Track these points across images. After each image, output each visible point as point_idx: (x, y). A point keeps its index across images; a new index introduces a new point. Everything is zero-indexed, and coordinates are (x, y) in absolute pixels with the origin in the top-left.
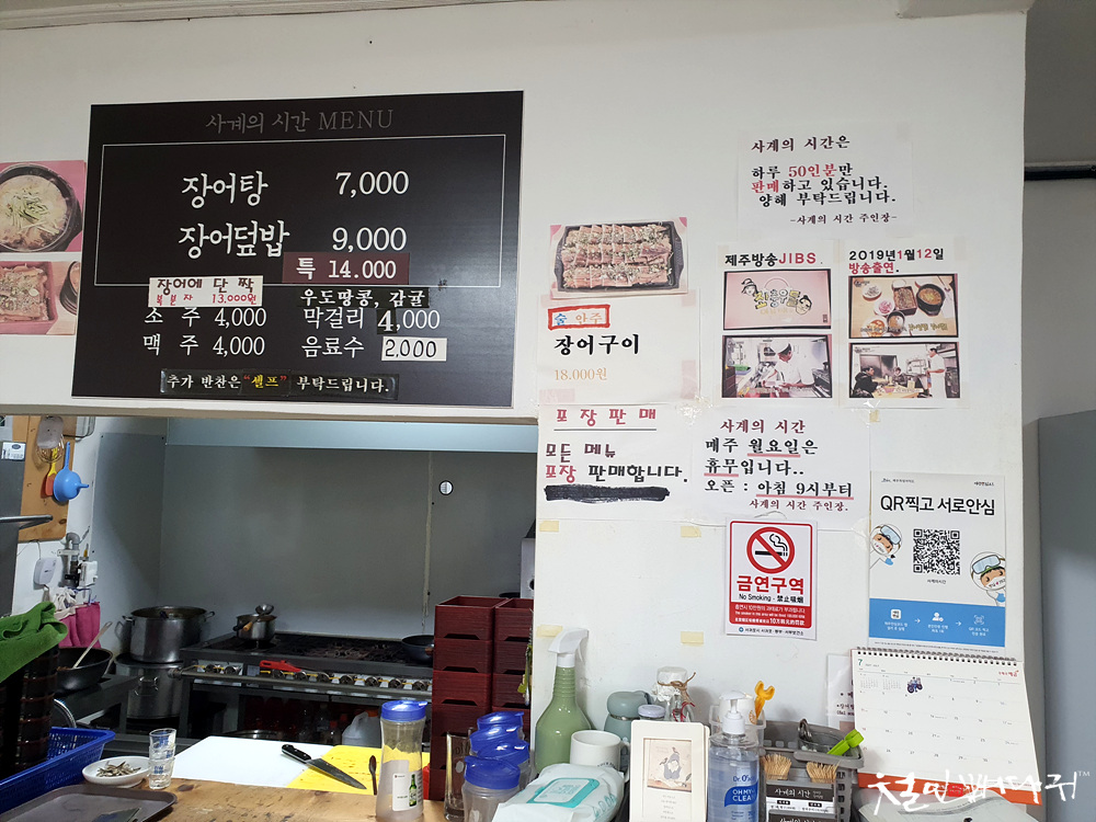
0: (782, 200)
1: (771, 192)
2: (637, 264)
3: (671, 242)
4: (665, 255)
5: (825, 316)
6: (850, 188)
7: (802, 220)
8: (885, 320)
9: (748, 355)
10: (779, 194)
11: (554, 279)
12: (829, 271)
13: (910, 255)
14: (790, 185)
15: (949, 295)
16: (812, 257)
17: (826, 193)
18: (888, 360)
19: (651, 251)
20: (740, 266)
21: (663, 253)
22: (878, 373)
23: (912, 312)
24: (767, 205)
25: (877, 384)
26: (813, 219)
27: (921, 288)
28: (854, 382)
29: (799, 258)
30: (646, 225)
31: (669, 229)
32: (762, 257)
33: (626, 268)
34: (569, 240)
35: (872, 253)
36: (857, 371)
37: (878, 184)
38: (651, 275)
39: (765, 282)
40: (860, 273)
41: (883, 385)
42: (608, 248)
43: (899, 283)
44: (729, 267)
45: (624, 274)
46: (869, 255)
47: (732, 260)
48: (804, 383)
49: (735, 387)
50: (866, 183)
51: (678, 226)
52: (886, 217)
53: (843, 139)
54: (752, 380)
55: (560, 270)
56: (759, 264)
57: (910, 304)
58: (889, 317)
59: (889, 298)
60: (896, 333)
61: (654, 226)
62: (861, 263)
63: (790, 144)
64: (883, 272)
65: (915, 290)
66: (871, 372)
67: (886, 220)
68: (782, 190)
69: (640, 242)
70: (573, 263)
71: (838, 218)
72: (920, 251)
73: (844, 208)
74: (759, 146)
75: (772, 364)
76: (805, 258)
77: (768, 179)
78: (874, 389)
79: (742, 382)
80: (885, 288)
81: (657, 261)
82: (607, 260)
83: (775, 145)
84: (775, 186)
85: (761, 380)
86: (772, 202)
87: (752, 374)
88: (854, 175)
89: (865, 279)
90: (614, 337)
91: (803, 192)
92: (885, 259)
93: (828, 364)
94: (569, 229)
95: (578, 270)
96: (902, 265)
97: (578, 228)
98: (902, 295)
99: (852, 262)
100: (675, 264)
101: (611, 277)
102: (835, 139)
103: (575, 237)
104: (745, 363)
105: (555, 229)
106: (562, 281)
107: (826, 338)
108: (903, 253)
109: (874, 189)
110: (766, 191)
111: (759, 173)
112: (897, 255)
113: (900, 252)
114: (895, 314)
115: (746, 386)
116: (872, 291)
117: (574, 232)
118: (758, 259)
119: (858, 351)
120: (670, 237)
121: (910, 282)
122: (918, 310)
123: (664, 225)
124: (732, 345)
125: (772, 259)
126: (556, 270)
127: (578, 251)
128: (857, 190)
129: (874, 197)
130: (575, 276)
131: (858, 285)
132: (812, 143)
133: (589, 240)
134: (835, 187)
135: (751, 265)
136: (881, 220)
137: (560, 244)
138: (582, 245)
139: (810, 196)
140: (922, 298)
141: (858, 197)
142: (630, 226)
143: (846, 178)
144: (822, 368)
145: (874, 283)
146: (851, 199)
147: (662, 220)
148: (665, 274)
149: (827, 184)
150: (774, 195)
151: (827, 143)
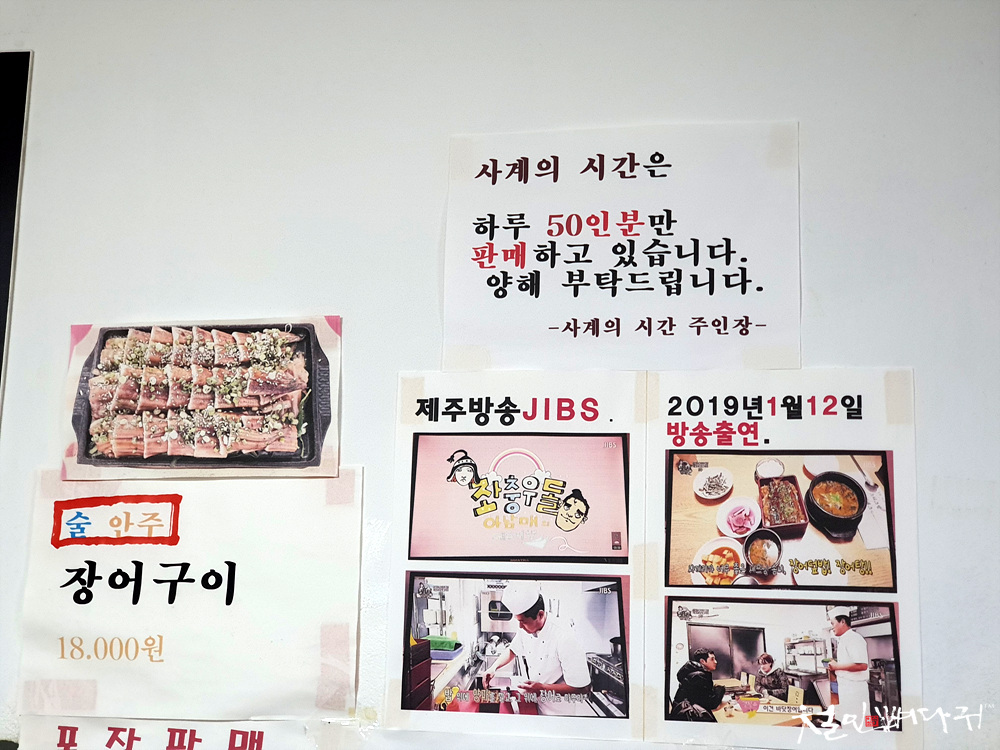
0: (532, 284)
1: (510, 266)
2: (238, 411)
3: (308, 368)
4: (295, 395)
5: (616, 536)
6: (672, 262)
7: (573, 327)
8: (739, 548)
9: (456, 615)
10: (526, 271)
11: (70, 437)
12: (625, 437)
13: (794, 409)
14: (548, 254)
15: (875, 498)
16: (591, 409)
17: (624, 272)
18: (747, 638)
19: (268, 385)
20: (444, 423)
21: (292, 389)
22: (726, 666)
23: (796, 533)
24: (501, 294)
25: (723, 691)
26: (594, 326)
27: (816, 481)
28: (675, 685)
29: (565, 408)
30: (260, 329)
31: (305, 339)
32: (489, 405)
33: (217, 418)
34: (107, 355)
35: (714, 401)
36: (680, 659)
37: (728, 253)
38: (266, 435)
39: (495, 458)
40: (690, 443)
41: (735, 693)
42: (184, 374)
43: (771, 468)
44: (424, 424)
45: (212, 432)
46: (708, 407)
47: (429, 408)
48: (570, 682)
49: (428, 686)
50: (704, 252)
51: (323, 334)
52: (744, 325)
53: (657, 158)
54: (463, 672)
55: (83, 418)
56: (482, 418)
57: (793, 514)
58: (748, 543)
59: (748, 500)
60: (763, 577)
61: (275, 332)
62: (692, 422)
63: (551, 167)
64: (737, 442)
65: (804, 484)
66: (711, 662)
67: (744, 332)
68: (532, 264)
69: (247, 364)
70: (112, 406)
71: (646, 325)
72: (812, 400)
73: (658, 304)
74: (491, 172)
75: (505, 638)
76: (578, 409)
77: (504, 240)
78: (717, 703)
79: (444, 676)
80: (740, 476)
81: (278, 407)
82: (179, 401)
83: (521, 169)
84: (518, 254)
85: (482, 673)
86: (512, 289)
87: (463, 659)
88: (681, 235)
89: (700, 458)
90: (185, 567)
91: (575, 268)
92: (742, 415)
93: (621, 641)
94: (107, 335)
95: (120, 420)
96: (775, 429)
97: (123, 333)
98: (776, 494)
99: (674, 420)
100: (314, 415)
101: (185, 437)
102: (643, 159)
103: (117, 350)
104: (451, 634)
105: (79, 332)
106: (87, 442)
107: (618, 585)
108: (779, 402)
109: (719, 265)
110: (501, 265)
111: (487, 226)
112: (766, 407)
113: (772, 401)
114: (761, 534)
115: (450, 685)
116: (714, 484)
117: (118, 340)
118: (480, 408)
119: (684, 615)
120: (308, 356)
121: (792, 466)
122: (810, 530)
123: (297, 330)
124: (426, 593)
125: (508, 410)
126: (76, 420)
127: (123, 380)
128: (686, 266)
129: (719, 281)
130: (114, 434)
131: (685, 470)
132: (596, 166)
133: (148, 356)
134: (642, 259)
135: (467, 422)
136: (733, 331)
137: (89, 364)
138: (132, 368)
139: (590, 278)
140: (818, 501)
141: (686, 282)
142: (229, 330)
143: (663, 240)
144: (608, 649)
145: (718, 466)
146: (673, 285)
147: (293, 318)
148: (294, 435)
149: (624, 253)
150: (516, 273)
151: (626, 167)
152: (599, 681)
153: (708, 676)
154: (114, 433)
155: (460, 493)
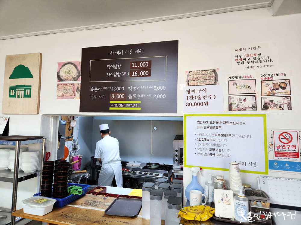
0: (243, 63)
2: (206, 79)
3: (215, 74)
4: (214, 77)
5: (255, 91)
6: (261, 59)
7: (248, 67)
8: (271, 91)
9: (235, 100)
10: (242, 61)
11: (187, 84)
12: (255, 80)
13: (277, 75)
14: (245, 59)
15: (288, 84)
16: (251, 77)
17: (255, 61)
18: (272, 101)
19: (210, 76)
20: (232, 79)
21: (213, 77)
22: (269, 104)
23: (278, 89)
24: (239, 64)
25: (269, 107)
26: (251, 67)
27: (280, 83)
28: (263, 107)
29: (248, 77)
30: (209, 70)
31: (214, 71)
32: (238, 77)
33: (204, 80)
34: (190, 74)
35: (267, 75)
36: (263, 104)
37: (268, 58)
38: (210, 82)
39: (239, 83)
40: (264, 80)
41: (270, 107)
42: (199, 76)
43: (274, 82)
44: (230, 79)
45: (203, 82)
46: (266, 75)
47: (230, 78)
48: (250, 107)
49: (232, 108)
50: (265, 58)
51: (216, 70)
52: (271, 66)
53: (259, 47)
54: (236, 106)
56: (237, 78)
57: (278, 87)
58: (272, 91)
59: (272, 86)
60: (274, 94)
61: (210, 70)
62: (264, 77)
63: (245, 49)
64: (270, 79)
65: (279, 84)
66: (267, 104)
67: (271, 67)
69: (207, 74)
70: (191, 80)
71: (258, 67)
72: (280, 74)
73: (259, 64)
74: (237, 50)
75: (241, 102)
76: (249, 77)
77: (239, 58)
78: (268, 108)
79: (234, 107)
80: (271, 83)
81: (211, 79)
82: (199, 79)
83: (241, 50)
84: (241, 59)
85: (238, 106)
86: (240, 64)
88: (262, 56)
89: (265, 81)
91: (248, 61)
92: (271, 76)
93: (256, 102)
94: (190, 72)
95: (192, 81)
96: (275, 77)
97: (192, 72)
98: (275, 85)
99: (262, 77)
100: (216, 79)
101: (200, 83)
102: (257, 47)
103: (191, 73)
104: (234, 102)
105: (186, 72)
107: (255, 96)
108: (275, 74)
109: (267, 59)
110: (239, 61)
111: (237, 56)
112: (274, 75)
114: (273, 90)
116: (267, 84)
117: (191, 72)
118: (237, 77)
119: (263, 99)
120: (215, 73)
121: (277, 82)
122: (280, 88)
123: (213, 70)
124: (231, 98)
125: (240, 77)
126: (187, 82)
127: (192, 77)
128: (263, 59)
129: (267, 61)
131: (263, 83)
132: (251, 49)
133: (195, 74)
134: (257, 59)
135: (235, 79)
136: (269, 67)
137: (188, 75)
138: (193, 76)
139: (250, 62)
140: (281, 85)
141: (263, 61)
142: (205, 70)
143: (260, 57)
144: (254, 103)
145: (267, 82)
146: (261, 62)
147: (212, 69)
148: (214, 82)
149: (255, 58)
150: (241, 62)
151: (254, 48)
152: (253, 107)
153: (267, 105)
154: (191, 83)
155: (235, 87)
